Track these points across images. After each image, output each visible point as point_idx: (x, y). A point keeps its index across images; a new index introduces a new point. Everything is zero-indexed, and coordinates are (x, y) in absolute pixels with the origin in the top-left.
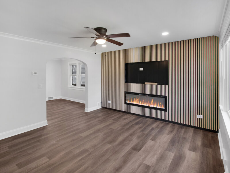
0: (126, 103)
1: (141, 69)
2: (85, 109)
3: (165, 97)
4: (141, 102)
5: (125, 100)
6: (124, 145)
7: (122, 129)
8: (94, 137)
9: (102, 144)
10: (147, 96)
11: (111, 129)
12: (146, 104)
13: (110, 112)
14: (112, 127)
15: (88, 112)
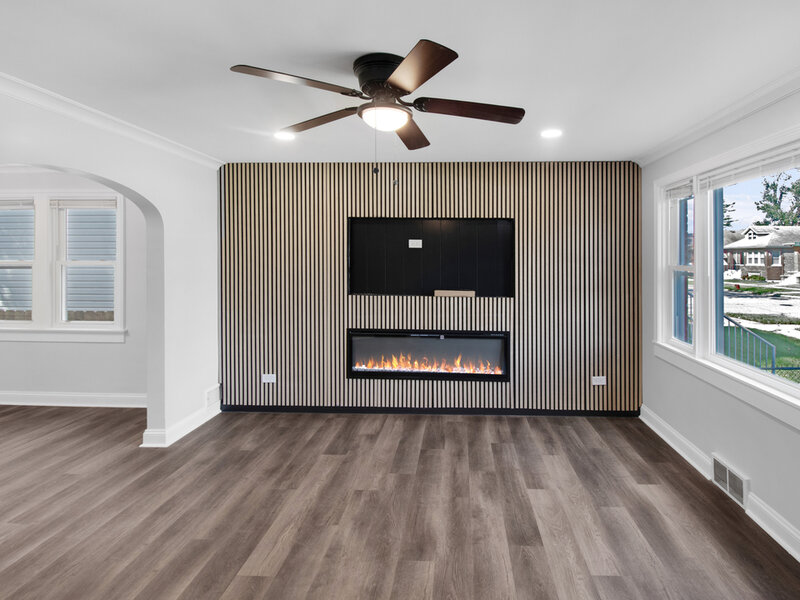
0: (352, 374)
1: (415, 244)
2: (147, 433)
3: (504, 337)
4: (416, 363)
5: (350, 363)
6: (477, 540)
7: (403, 481)
8: (327, 556)
9: (393, 570)
10: (442, 337)
11: (361, 492)
12: (435, 366)
13: (282, 421)
14: (354, 483)
15: (167, 444)
